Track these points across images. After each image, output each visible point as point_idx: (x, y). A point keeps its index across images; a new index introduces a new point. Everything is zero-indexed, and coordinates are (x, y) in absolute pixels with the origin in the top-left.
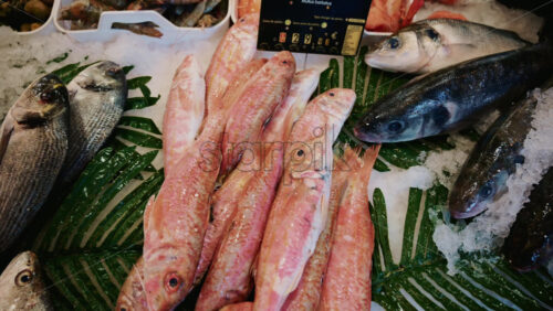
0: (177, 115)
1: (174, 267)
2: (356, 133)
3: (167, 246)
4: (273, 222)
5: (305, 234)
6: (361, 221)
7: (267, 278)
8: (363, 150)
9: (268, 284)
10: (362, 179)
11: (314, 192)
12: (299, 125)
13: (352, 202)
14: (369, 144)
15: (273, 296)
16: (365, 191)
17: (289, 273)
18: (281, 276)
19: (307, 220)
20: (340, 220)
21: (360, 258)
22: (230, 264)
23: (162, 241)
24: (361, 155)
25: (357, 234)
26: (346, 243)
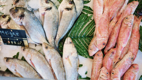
0: (98, 7)
1: (104, 41)
2: (138, 13)
3: (103, 37)
4: (121, 33)
5: (128, 36)
6: (138, 33)
7: (121, 44)
8: (139, 17)
9: (121, 45)
10: (138, 24)
11: (130, 27)
12: (125, 11)
13: (136, 29)
14: (140, 15)
15: (122, 47)
16: (138, 26)
17: (125, 43)
18: (124, 44)
19: (129, 33)
20: (133, 33)
21: (137, 41)
22: (113, 41)
23: (102, 36)
24: (138, 18)
25: (137, 36)
26: (134, 38)
